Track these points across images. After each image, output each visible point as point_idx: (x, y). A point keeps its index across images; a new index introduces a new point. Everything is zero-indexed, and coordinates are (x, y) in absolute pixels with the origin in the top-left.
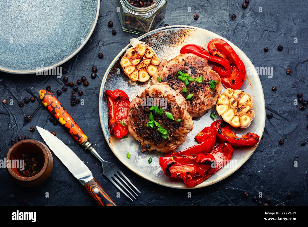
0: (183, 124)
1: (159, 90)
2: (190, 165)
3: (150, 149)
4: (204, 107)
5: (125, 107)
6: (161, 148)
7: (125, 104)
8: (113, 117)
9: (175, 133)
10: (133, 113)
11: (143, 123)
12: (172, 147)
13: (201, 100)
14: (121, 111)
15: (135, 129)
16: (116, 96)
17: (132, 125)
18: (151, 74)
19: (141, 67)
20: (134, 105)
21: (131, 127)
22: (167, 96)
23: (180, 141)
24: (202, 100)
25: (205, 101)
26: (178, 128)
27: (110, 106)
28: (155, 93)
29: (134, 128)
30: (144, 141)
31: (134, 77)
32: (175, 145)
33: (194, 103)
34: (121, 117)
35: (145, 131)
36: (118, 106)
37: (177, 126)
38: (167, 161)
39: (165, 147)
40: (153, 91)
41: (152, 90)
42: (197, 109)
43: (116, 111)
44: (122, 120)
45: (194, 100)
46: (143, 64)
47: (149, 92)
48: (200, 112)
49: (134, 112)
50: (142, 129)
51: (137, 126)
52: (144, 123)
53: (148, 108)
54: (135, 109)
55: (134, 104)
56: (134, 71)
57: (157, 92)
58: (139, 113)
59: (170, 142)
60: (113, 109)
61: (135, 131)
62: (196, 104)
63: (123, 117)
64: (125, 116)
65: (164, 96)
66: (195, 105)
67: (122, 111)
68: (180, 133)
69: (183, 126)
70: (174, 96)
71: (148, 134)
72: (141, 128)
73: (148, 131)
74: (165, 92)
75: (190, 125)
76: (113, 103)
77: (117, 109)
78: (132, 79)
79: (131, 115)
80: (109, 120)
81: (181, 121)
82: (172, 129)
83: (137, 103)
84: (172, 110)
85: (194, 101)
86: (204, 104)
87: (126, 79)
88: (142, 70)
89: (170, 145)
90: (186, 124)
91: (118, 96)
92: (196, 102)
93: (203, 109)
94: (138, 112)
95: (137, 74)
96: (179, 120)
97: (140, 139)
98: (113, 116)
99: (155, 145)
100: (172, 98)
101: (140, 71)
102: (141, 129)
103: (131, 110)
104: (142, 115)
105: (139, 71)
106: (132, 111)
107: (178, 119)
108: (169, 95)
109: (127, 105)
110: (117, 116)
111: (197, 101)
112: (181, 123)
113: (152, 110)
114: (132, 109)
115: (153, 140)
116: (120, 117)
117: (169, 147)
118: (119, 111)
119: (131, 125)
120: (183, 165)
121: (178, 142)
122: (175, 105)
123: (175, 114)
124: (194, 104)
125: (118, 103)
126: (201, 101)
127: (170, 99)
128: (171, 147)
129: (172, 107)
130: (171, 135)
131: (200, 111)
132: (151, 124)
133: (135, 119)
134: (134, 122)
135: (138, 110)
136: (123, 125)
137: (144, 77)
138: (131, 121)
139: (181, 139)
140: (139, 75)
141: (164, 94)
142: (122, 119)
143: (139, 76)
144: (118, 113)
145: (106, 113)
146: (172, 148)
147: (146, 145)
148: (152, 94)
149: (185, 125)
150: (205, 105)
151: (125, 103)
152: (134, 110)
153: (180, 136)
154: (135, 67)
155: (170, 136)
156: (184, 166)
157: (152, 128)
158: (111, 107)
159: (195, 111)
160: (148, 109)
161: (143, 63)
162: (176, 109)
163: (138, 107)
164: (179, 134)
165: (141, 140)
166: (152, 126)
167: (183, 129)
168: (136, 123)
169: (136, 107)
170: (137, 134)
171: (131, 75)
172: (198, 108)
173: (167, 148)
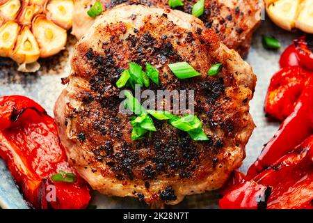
0: (229, 74)
1: (114, 23)
2: (302, 180)
3: (175, 198)
4: (245, 22)
5: (46, 135)
6: (203, 176)
7: (42, 129)
8: (29, 175)
9: (222, 113)
10: (78, 129)
11: (120, 137)
12: (233, 154)
13: (228, 8)
14: (39, 150)
15: (104, 168)
16: (7, 113)
17: (91, 163)
18: (65, 23)
19: (31, 15)
20: (67, 107)
21: (93, 171)
22: (146, 23)
23: (244, 127)
24: (232, 7)
25: (237, 5)
26: (223, 92)
27: (5, 149)
28: (107, 39)
29: (103, 166)
30: (147, 186)
31: (25, 50)
32: (238, 145)
33: (216, 22)
34: (48, 164)
35: (137, 156)
36: (25, 143)
37: (216, 90)
38: (246, 196)
39: (214, 167)
40: (100, 34)
41: (95, 35)
42: (233, 34)
43: (29, 157)
44: (57, 171)
45: (212, 14)
46: (32, 7)
47: (90, 46)
48: (244, 38)
49: (78, 125)
50: (126, 156)
51: (108, 155)
52: (122, 134)
53: (112, 88)
54: (77, 113)
55: (68, 104)
56: (20, 33)
57: (111, 31)
58: (94, 116)
59: (220, 146)
60: (17, 153)
61: (111, 172)
62: (222, 22)
63: (55, 161)
64: (58, 155)
65: (139, 29)
66: (220, 26)
67: (43, 147)
68: (234, 106)
69: (232, 82)
70: (165, 16)
71: (149, 158)
72: (121, 155)
73: (143, 151)
74: (134, 19)
75: (246, 73)
76: (9, 139)
77: (27, 149)
78: (25, 55)
79: (75, 137)
80: (21, 190)
81: (220, 70)
82: (207, 106)
83: (72, 97)
84: (180, 53)
85: (213, 18)
86: (242, 14)
87: (8, 70)
88: (38, 21)
89: (227, 154)
90: (236, 73)
91: (11, 111)
92: (219, 19)
93: (246, 26)
94: (88, 116)
95: (30, 39)
96: (215, 68)
97: (135, 186)
98: (26, 171)
99: (184, 177)
100: (161, 23)
101: (33, 27)
102: (122, 159)
103: (66, 123)
104: (104, 118)
105: (31, 29)
106: (71, 126)
107: (210, 68)
108: (150, 17)
109: (48, 127)
110: (36, 167)
111: (219, 14)
112: (223, 74)
113: (126, 81)
114: (69, 120)
115: (172, 168)
116: (47, 166)
117: (225, 160)
118: (34, 153)
119: (89, 164)
120: (287, 191)
121: (242, 135)
122: (180, 37)
123: (193, 60)
124: (218, 25)
125: (22, 134)
126: (230, 11)
127: (159, 28)
128: (231, 157)
129: (175, 45)
130: (213, 122)
131: (241, 35)
132: (144, 121)
133: (91, 140)
134: (92, 150)
135: (85, 110)
136: (66, 180)
137: (51, 37)
138: (84, 153)
139: (244, 120)
140: (36, 39)
141: (133, 24)
142: (55, 168)
143: (39, 41)
144: (36, 160)
145: (5, 177)
146: (235, 161)
147: (159, 192)
148: (101, 45)
149: (235, 75)
150: (245, 13)
151: (39, 125)
152: (75, 120)
153: (239, 114)
154: (16, 22)
155: (213, 129)
156: (289, 191)
157: (153, 132)
158: (9, 151)
159: (230, 40)
160: (114, 88)
161: (29, 5)
162: (187, 44)
163: (81, 103)
164: (235, 109)
165: (139, 188)
166: (150, 126)
167: (236, 90)
168: (101, 149)
169: (77, 108)
170: (119, 178)
171: (17, 48)
172: (232, 29)
173: (220, 167)
